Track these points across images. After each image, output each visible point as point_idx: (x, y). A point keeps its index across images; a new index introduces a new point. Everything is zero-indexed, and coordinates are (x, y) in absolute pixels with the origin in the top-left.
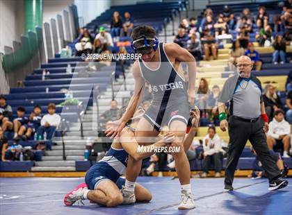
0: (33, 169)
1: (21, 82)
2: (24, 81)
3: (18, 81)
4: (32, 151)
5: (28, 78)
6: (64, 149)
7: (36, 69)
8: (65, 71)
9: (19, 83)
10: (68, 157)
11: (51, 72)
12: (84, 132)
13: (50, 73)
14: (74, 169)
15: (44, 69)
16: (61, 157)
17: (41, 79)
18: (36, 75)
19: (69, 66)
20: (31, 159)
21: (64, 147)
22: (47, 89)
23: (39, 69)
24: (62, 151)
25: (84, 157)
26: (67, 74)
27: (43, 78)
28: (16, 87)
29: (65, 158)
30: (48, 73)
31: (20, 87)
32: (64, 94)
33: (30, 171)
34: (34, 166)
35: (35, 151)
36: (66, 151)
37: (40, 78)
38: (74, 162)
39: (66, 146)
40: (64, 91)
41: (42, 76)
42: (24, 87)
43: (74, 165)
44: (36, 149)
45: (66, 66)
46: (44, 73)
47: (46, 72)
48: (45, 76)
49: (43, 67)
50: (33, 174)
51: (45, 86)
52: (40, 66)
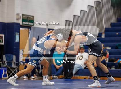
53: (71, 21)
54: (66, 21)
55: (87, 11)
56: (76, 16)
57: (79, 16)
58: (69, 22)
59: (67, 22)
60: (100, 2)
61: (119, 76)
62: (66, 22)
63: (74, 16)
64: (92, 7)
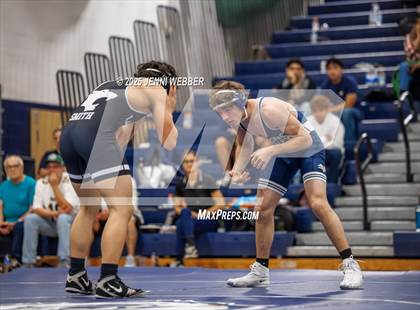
0: (292, 251)
1: (261, 48)
2: (268, 45)
3: (254, 47)
4: (289, 208)
5: (277, 39)
6: (365, 205)
7: (295, 18)
8: (366, 20)
9: (256, 51)
10: (375, 224)
11: (332, 23)
12: (412, 165)
13: (330, 25)
14: (390, 251)
15: (316, 18)
16: (359, 224)
17: (309, 40)
18: (296, 31)
19: (376, 7)
20: (286, 228)
21: (365, 200)
22: (323, 64)
23: (304, 16)
24: (361, 209)
25: (414, 224)
26: (371, 26)
27: (314, 37)
28: (251, 61)
29: (367, 227)
30: (325, 26)
31: (259, 60)
32: (364, 74)
33: (286, 257)
34: (294, 244)
35: (295, 209)
36: (370, 209)
37: (306, 38)
38: (391, 234)
39: (369, 198)
40: (364, 68)
41: (310, 34)
42: (269, 60)
43: (391, 242)
44: (299, 205)
45: (368, 7)
46: (315, 28)
47: (321, 22)
48: (319, 34)
49: (313, 11)
50: (292, 263)
51: (319, 58)
52: (305, 10)
53: (78, 74)
54: (62, 72)
55: (133, 39)
56: (94, 55)
57: (104, 57)
58: (70, 76)
59: (65, 75)
60: (175, 10)
61: (238, 254)
62: (60, 76)
63: (87, 57)
64: (150, 27)
